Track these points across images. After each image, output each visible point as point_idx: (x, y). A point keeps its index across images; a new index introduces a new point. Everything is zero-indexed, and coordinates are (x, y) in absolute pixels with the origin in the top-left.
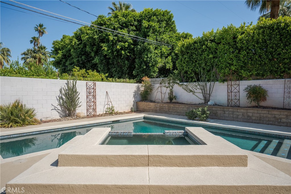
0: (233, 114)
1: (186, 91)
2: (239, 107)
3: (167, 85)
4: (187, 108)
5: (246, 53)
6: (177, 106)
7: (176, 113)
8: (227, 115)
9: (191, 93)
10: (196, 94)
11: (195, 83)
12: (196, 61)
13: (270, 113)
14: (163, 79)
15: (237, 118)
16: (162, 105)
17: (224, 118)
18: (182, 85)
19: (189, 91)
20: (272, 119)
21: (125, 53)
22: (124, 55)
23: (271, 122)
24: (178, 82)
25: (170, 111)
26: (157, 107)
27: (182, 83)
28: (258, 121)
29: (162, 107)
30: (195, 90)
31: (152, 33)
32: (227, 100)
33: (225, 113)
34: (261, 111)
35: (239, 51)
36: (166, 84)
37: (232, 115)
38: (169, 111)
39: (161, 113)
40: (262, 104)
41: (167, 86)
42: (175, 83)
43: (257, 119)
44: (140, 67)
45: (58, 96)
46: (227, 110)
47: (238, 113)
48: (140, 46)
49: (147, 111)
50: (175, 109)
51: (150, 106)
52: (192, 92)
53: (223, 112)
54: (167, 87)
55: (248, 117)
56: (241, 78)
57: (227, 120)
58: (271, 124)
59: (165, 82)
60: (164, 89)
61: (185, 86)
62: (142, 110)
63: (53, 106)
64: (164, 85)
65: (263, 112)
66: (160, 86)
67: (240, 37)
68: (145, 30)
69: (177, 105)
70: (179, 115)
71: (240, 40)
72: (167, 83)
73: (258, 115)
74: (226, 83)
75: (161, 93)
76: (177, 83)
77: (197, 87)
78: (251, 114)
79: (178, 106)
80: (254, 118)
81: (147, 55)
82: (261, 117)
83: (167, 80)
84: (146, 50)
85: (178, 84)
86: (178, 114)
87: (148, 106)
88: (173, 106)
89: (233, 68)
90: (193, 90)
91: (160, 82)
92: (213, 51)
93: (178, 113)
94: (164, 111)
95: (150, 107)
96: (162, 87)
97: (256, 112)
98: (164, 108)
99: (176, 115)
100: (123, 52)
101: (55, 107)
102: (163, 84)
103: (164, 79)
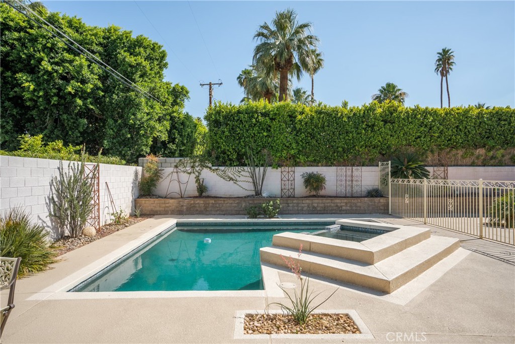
0: (297, 206)
1: (224, 178)
2: (294, 197)
3: (189, 169)
4: (237, 203)
5: (304, 136)
6: (220, 202)
7: (218, 212)
8: (291, 208)
9: (232, 182)
10: (238, 183)
11: (237, 168)
12: (240, 138)
13: (333, 202)
14: (180, 160)
15: (302, 210)
16: (192, 202)
17: (287, 212)
18: (217, 170)
19: (228, 180)
20: (335, 208)
21: (84, 104)
22: (80, 106)
23: (334, 211)
24: (210, 165)
25: (208, 209)
26: (182, 206)
27: (216, 168)
28: (322, 212)
29: (192, 205)
30: (237, 178)
31: (140, 77)
32: (280, 189)
33: (288, 206)
34: (325, 201)
35: (297, 133)
36: (187, 168)
37: (296, 208)
38: (207, 211)
39: (191, 214)
40: (322, 192)
41: (189, 171)
42: (204, 167)
43: (321, 209)
44: (118, 134)
45: (48, 197)
46: (291, 202)
47: (303, 205)
48: (117, 95)
49: (160, 214)
50: (218, 205)
51: (167, 205)
52: (233, 180)
53: (287, 205)
54: (190, 173)
55: (313, 208)
56: (297, 164)
57: (291, 214)
58: (334, 213)
59: (185, 165)
60: (184, 177)
61: (222, 171)
62: (148, 213)
63: (40, 219)
64: (182, 170)
65: (327, 201)
66: (175, 171)
67: (299, 117)
68: (127, 69)
69: (221, 200)
70: (224, 215)
71: (299, 121)
72: (188, 166)
73: (323, 205)
74: (279, 169)
75: (179, 182)
76: (207, 167)
77: (241, 173)
78: (316, 205)
79: (222, 202)
80: (319, 209)
81: (134, 114)
82: (325, 207)
83: (189, 162)
84: (130, 104)
85: (210, 168)
86: (222, 213)
87: (164, 205)
88: (213, 202)
89: (292, 152)
90: (234, 178)
91: (175, 164)
92: (264, 127)
93: (223, 211)
94: (197, 210)
95: (168, 207)
96: (179, 173)
97: (321, 202)
98: (197, 205)
99: (219, 214)
100: (79, 102)
101: (44, 222)
102: (181, 168)
103: (183, 160)
